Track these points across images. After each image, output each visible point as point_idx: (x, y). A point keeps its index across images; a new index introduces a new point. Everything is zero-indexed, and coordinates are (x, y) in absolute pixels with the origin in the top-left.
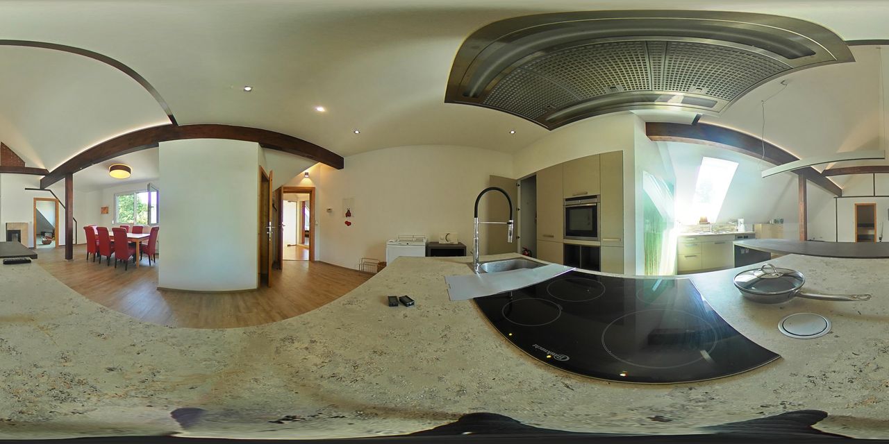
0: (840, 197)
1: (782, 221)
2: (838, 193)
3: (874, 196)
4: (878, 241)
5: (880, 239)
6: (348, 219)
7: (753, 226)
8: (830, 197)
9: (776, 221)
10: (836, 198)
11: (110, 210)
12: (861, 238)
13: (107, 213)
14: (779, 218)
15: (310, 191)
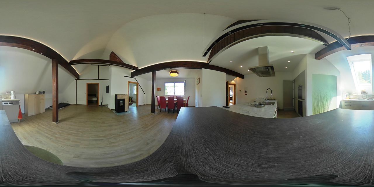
0: (79, 79)
1: (44, 93)
2: (77, 77)
3: (98, 79)
4: (100, 104)
5: (101, 103)
6: (246, 93)
7: (25, 95)
8: (73, 79)
9: (40, 93)
10: (76, 80)
11: (162, 89)
12: (90, 102)
13: (160, 90)
14: (42, 90)
15: (234, 85)
